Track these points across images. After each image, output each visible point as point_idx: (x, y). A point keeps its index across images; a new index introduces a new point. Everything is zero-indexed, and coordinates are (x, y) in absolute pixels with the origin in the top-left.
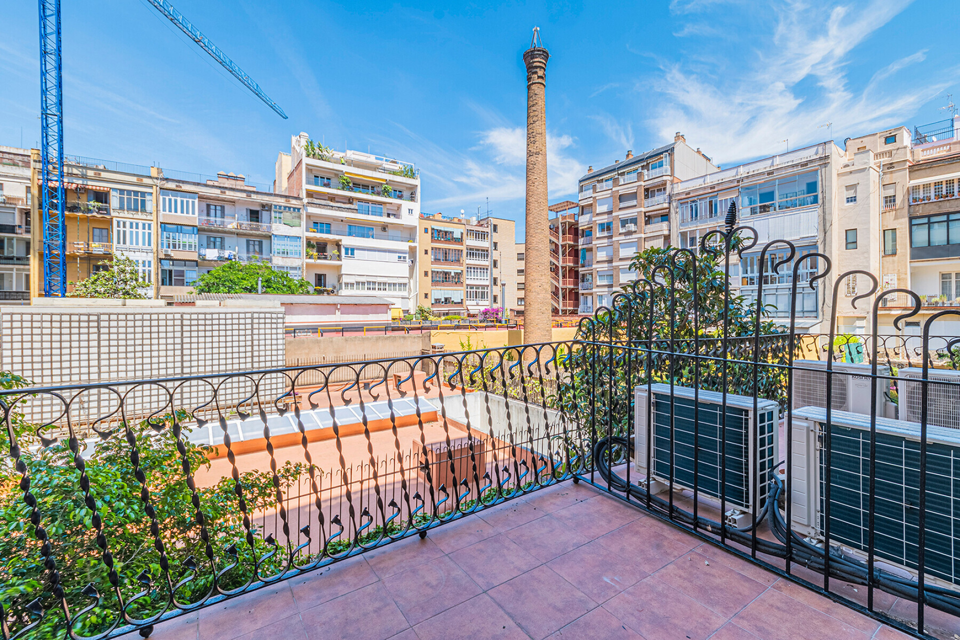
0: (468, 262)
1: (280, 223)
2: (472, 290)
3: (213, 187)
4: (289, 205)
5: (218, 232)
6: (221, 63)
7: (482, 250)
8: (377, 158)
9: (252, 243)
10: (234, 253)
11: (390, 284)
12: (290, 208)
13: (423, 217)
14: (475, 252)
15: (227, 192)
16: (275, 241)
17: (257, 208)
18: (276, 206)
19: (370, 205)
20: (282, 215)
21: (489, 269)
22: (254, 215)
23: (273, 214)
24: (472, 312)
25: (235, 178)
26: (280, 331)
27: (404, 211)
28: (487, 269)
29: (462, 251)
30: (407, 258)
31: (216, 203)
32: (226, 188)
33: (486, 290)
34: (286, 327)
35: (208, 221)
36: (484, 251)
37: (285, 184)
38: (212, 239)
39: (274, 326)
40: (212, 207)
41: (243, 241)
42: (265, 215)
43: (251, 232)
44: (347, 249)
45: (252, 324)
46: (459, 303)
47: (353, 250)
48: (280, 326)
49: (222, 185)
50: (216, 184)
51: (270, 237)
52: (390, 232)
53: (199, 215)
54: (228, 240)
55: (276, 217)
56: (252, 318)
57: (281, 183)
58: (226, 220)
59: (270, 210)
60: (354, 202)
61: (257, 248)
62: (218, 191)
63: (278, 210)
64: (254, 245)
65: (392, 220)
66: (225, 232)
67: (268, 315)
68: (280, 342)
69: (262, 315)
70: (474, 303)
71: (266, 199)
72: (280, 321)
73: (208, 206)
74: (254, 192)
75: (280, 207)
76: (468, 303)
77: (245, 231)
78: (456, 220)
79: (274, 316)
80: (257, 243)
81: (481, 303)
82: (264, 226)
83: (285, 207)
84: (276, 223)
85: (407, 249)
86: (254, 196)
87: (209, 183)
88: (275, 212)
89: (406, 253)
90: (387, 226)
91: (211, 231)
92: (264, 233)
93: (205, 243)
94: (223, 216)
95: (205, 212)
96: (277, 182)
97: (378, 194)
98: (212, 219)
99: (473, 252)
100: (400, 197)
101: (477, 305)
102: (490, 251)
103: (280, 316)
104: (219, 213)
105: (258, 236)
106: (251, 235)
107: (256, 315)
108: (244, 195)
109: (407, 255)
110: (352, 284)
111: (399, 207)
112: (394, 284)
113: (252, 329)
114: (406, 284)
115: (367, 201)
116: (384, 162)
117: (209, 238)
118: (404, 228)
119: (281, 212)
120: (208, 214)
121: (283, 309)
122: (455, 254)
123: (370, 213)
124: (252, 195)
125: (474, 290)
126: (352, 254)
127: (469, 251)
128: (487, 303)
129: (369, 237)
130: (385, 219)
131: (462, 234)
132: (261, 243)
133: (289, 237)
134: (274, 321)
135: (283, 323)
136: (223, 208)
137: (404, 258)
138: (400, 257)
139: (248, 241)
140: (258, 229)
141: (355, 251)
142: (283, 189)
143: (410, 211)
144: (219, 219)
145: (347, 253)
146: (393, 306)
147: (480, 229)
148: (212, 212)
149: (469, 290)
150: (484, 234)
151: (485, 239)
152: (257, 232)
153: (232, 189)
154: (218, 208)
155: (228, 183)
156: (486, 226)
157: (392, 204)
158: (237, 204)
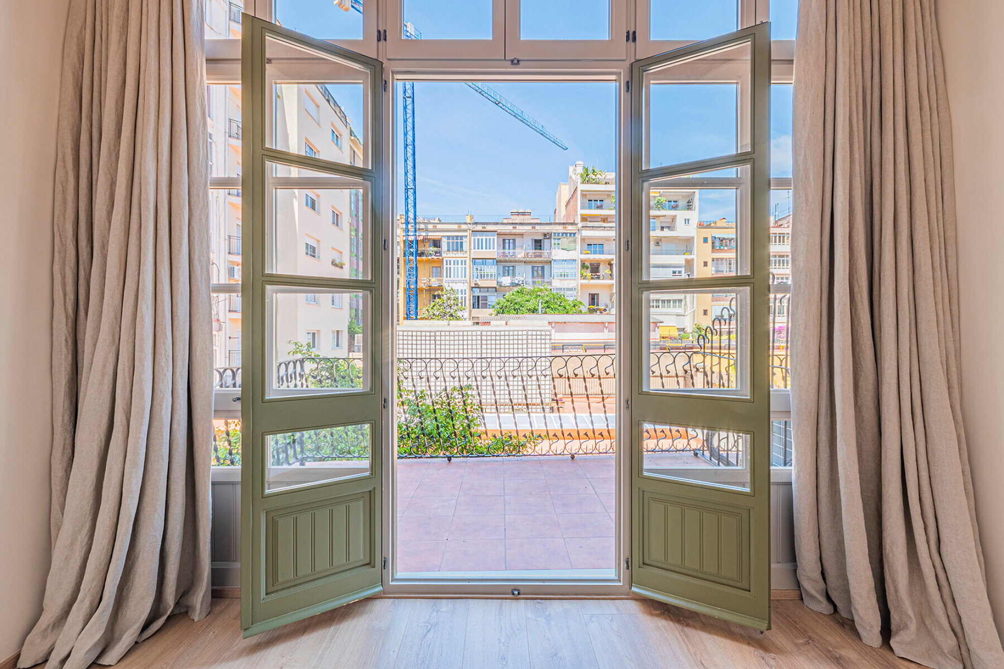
1: (558, 249)
3: (507, 224)
4: (566, 231)
5: (511, 261)
6: (514, 116)
9: (536, 268)
10: (523, 279)
11: (663, 301)
12: (566, 234)
13: (701, 225)
15: (518, 227)
16: (554, 265)
17: (541, 238)
18: (555, 233)
20: (560, 242)
21: (790, 278)
22: (538, 244)
23: (553, 241)
25: (524, 214)
26: (547, 346)
27: (679, 222)
28: (787, 278)
30: (683, 272)
31: (511, 237)
32: (516, 224)
34: (552, 343)
35: (504, 253)
36: (783, 256)
37: (563, 212)
38: (507, 268)
39: (543, 341)
40: (507, 241)
41: (529, 267)
42: (546, 243)
43: (535, 259)
45: (527, 339)
48: (548, 341)
49: (514, 222)
50: (510, 221)
51: (551, 262)
52: (664, 246)
53: (497, 249)
54: (519, 268)
55: (555, 244)
56: (527, 335)
57: (560, 211)
58: (517, 251)
59: (550, 238)
61: (540, 272)
62: (511, 227)
63: (557, 237)
64: (537, 271)
65: (666, 233)
66: (516, 261)
67: (539, 333)
69: (534, 333)
71: (547, 229)
72: (548, 337)
73: (504, 240)
74: (537, 224)
75: (559, 234)
77: (530, 259)
79: (543, 333)
80: (540, 268)
82: (545, 252)
83: (563, 234)
84: (555, 249)
85: (683, 262)
86: (537, 227)
87: (505, 221)
88: (554, 239)
89: (681, 267)
90: (661, 240)
91: (506, 261)
92: (545, 259)
93: (502, 274)
94: (514, 248)
95: (502, 246)
96: (557, 211)
98: (507, 251)
100: (675, 208)
103: (548, 333)
104: (511, 245)
105: (541, 262)
106: (535, 262)
107: (530, 333)
108: (530, 227)
109: (683, 270)
111: (674, 219)
112: (669, 301)
113: (527, 344)
114: (681, 300)
117: (504, 267)
118: (679, 240)
119: (559, 239)
120: (504, 248)
121: (549, 328)
124: (536, 226)
130: (658, 233)
132: (543, 268)
133: (566, 260)
134: (543, 337)
135: (551, 339)
136: (514, 240)
137: (680, 272)
138: (674, 272)
139: (533, 267)
140: (540, 256)
142: (562, 217)
143: (687, 221)
144: (511, 251)
146: (661, 324)
147: (778, 230)
148: (507, 245)
150: (784, 237)
151: (783, 242)
152: (540, 259)
153: (521, 224)
154: (511, 241)
155: (518, 219)
156: (786, 226)
157: (665, 216)
158: (524, 236)
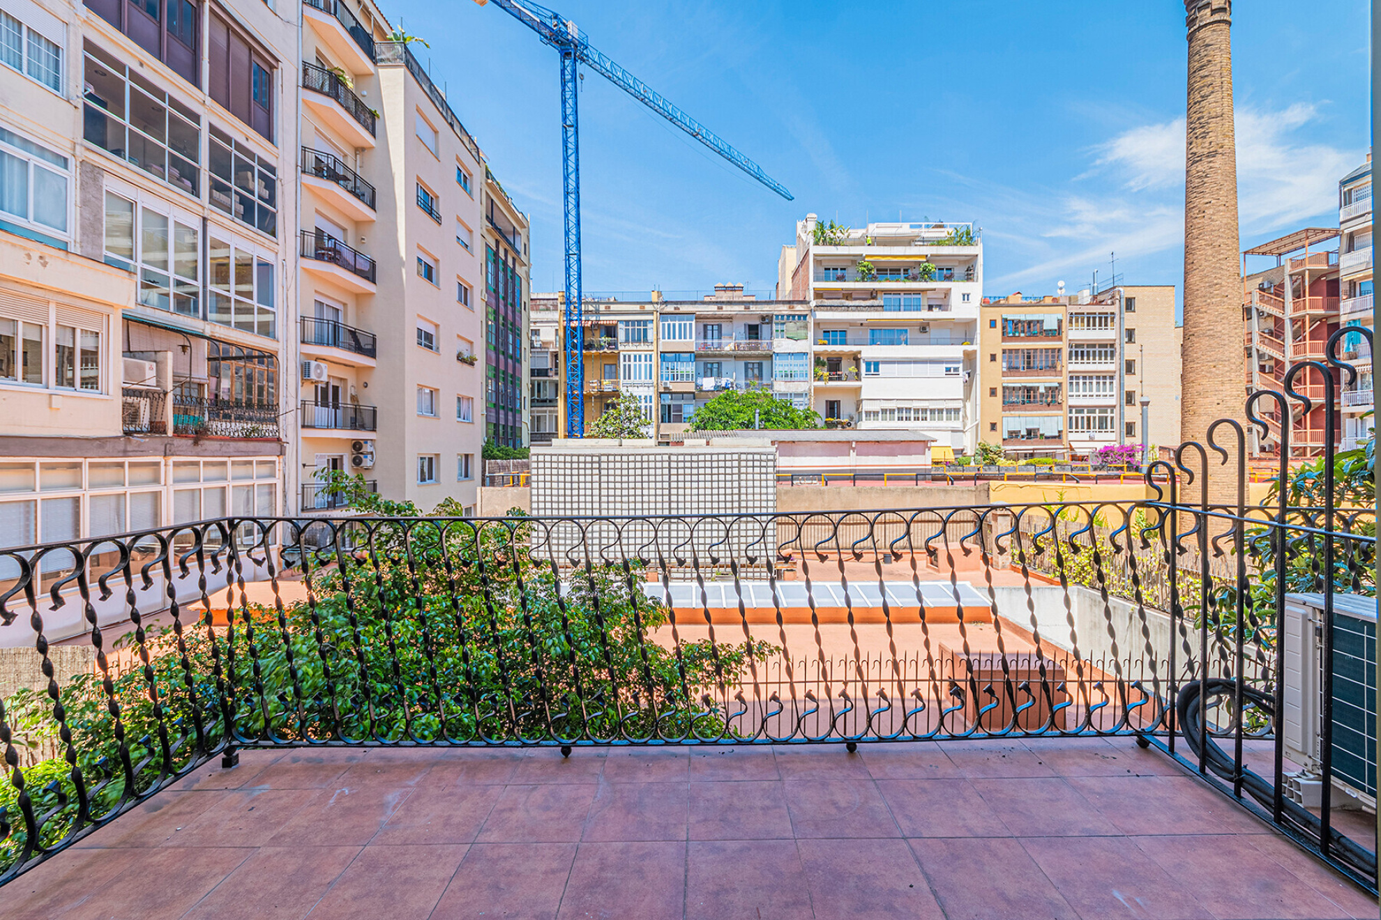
0: (1072, 367)
1: (782, 337)
2: (1080, 415)
3: (710, 303)
4: (793, 313)
5: (715, 356)
6: (719, 153)
7: (1101, 346)
8: (911, 227)
9: (750, 366)
10: (732, 380)
12: (794, 316)
13: (986, 303)
14: (1085, 350)
15: (725, 307)
16: (777, 361)
17: (757, 322)
18: (777, 316)
19: (902, 296)
20: (784, 327)
21: (1117, 376)
22: (753, 331)
23: (774, 327)
24: (1079, 452)
25: (733, 289)
26: (770, 477)
27: (955, 298)
28: (1112, 378)
29: (1059, 350)
30: (961, 369)
31: (715, 322)
32: (723, 303)
33: (1109, 415)
34: (778, 472)
35: (705, 344)
36: (1106, 346)
37: (789, 286)
38: (709, 366)
39: (764, 470)
40: (710, 327)
41: (741, 364)
42: (765, 329)
43: (749, 353)
44: (868, 364)
45: (739, 467)
46: (1055, 437)
47: (877, 364)
48: (771, 470)
49: (719, 300)
50: (714, 299)
51: (772, 356)
52: (933, 332)
53: (696, 339)
54: (727, 365)
55: (777, 331)
56: (739, 460)
57: (784, 285)
58: (724, 341)
59: (771, 322)
60: (879, 296)
61: (756, 371)
62: (714, 308)
63: (780, 321)
64: (753, 369)
65: (936, 314)
66: (722, 356)
67: (757, 457)
68: (771, 490)
69: (750, 457)
70: (1086, 436)
71: (766, 309)
72: (771, 464)
73: (705, 326)
74: (753, 303)
75: (783, 316)
76: (1072, 436)
77: (743, 353)
78: (1048, 301)
79: (764, 457)
80: (756, 366)
81: (1098, 436)
82: (765, 342)
83: (788, 316)
84: (778, 337)
85: (961, 355)
86: (753, 308)
87: (707, 299)
88: (777, 324)
89: (958, 362)
90: (928, 324)
91: (708, 356)
92: (764, 353)
93: (702, 373)
94: (720, 338)
95: (702, 334)
96: (780, 283)
97: (914, 279)
98: (709, 341)
99: (1081, 351)
100: (949, 278)
101: (1092, 439)
102: (1117, 346)
103: (771, 457)
104: (716, 333)
105: (757, 357)
106: (750, 356)
107: (743, 457)
108: (742, 308)
109: (961, 366)
110: (876, 413)
111: (947, 293)
112: (940, 411)
113: (739, 474)
114: (959, 410)
115: (897, 292)
116: (923, 230)
117: (706, 364)
118: (955, 323)
119: (784, 324)
120: (705, 337)
121: (773, 449)
122: (1047, 357)
123: (902, 308)
124: (751, 306)
125: (1085, 415)
126: (877, 370)
127: (1074, 350)
128: (1112, 436)
129: (900, 344)
130: (924, 314)
131: (1060, 322)
132: (760, 365)
133: (793, 354)
134: (764, 464)
135: (775, 467)
136: (720, 326)
137: (956, 369)
138: (948, 370)
139: (746, 364)
140: (757, 349)
141: (881, 366)
142: (787, 293)
143: (966, 297)
144: (716, 341)
145: (868, 370)
146: (933, 444)
147: (1098, 309)
148: (709, 333)
149: (1074, 415)
150: (1106, 318)
151: (1106, 325)
152: (757, 352)
153: (729, 303)
154: (715, 327)
155: (725, 296)
156: (1109, 302)
157: (935, 290)
158: (734, 321)
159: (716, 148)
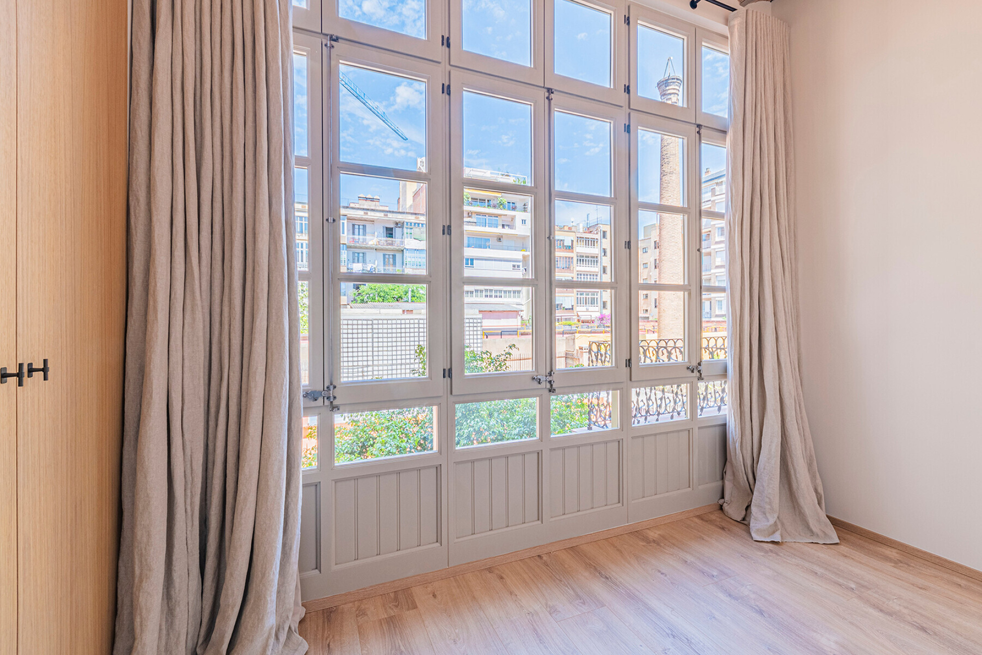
0: (579, 268)
1: (411, 238)
2: (582, 296)
3: (358, 209)
4: (418, 222)
5: (361, 248)
7: (592, 257)
8: (491, 173)
9: (387, 256)
10: (375, 266)
11: (505, 292)
12: (419, 224)
14: (584, 259)
15: (369, 213)
16: (406, 254)
17: (392, 226)
18: (407, 223)
19: (487, 217)
20: (412, 231)
21: (599, 275)
22: (390, 232)
23: (405, 230)
24: (583, 318)
25: (372, 200)
26: (479, 333)
27: (518, 222)
28: (597, 275)
29: (572, 258)
30: (521, 266)
31: (361, 223)
32: (368, 210)
33: (596, 297)
35: (353, 238)
36: (594, 257)
37: (409, 201)
38: (356, 255)
39: (475, 329)
40: (357, 227)
41: (380, 255)
42: (397, 232)
43: (387, 247)
44: (467, 260)
46: (570, 309)
47: (472, 260)
48: (479, 328)
49: (362, 207)
50: (357, 206)
51: (402, 251)
52: (504, 242)
53: (348, 234)
54: (370, 255)
55: (407, 233)
57: (405, 200)
58: (368, 237)
59: (402, 227)
60: (473, 215)
61: (391, 260)
62: (361, 213)
63: (409, 226)
64: (389, 259)
65: (507, 231)
66: (367, 248)
68: (479, 341)
70: (584, 309)
71: (399, 218)
72: (479, 325)
73: (354, 225)
74: (390, 212)
75: (411, 223)
76: (579, 309)
77: (382, 247)
78: (566, 229)
79: (476, 321)
80: (391, 256)
81: (591, 309)
82: (397, 240)
83: (415, 224)
84: (408, 238)
85: (521, 258)
86: (390, 215)
87: (352, 205)
88: (407, 228)
89: (519, 262)
90: (502, 236)
91: (356, 247)
92: (397, 248)
93: (351, 260)
94: (364, 234)
95: (351, 231)
96: (401, 199)
97: (495, 207)
98: (356, 237)
99: (582, 259)
100: (514, 209)
101: (587, 311)
102: (599, 258)
103: (479, 321)
104: (361, 231)
105: (392, 250)
106: (387, 250)
108: (382, 214)
109: (521, 264)
110: (472, 292)
111: (513, 218)
112: (510, 292)
114: (520, 291)
115: (484, 214)
116: (500, 176)
117: (354, 253)
118: (517, 237)
119: (412, 229)
120: (354, 233)
121: (480, 316)
122: (566, 261)
123: (487, 224)
124: (389, 214)
125: (584, 296)
126: (472, 264)
127: (579, 258)
128: (597, 309)
129: (486, 248)
130: (499, 230)
131: (572, 241)
132: (394, 256)
133: (418, 250)
134: (475, 325)
135: (481, 326)
136: (364, 226)
137: (518, 266)
138: (514, 266)
139: (384, 255)
140: (392, 244)
141: (474, 261)
142: (407, 207)
143: (524, 222)
144: (361, 237)
145: (467, 264)
147: (590, 236)
148: (356, 231)
149: (579, 296)
150: (594, 241)
151: (594, 246)
152: (392, 247)
153: (373, 210)
154: (361, 227)
155: (367, 205)
156: (595, 232)
157: (506, 215)
158: (375, 223)
159: (355, 93)
